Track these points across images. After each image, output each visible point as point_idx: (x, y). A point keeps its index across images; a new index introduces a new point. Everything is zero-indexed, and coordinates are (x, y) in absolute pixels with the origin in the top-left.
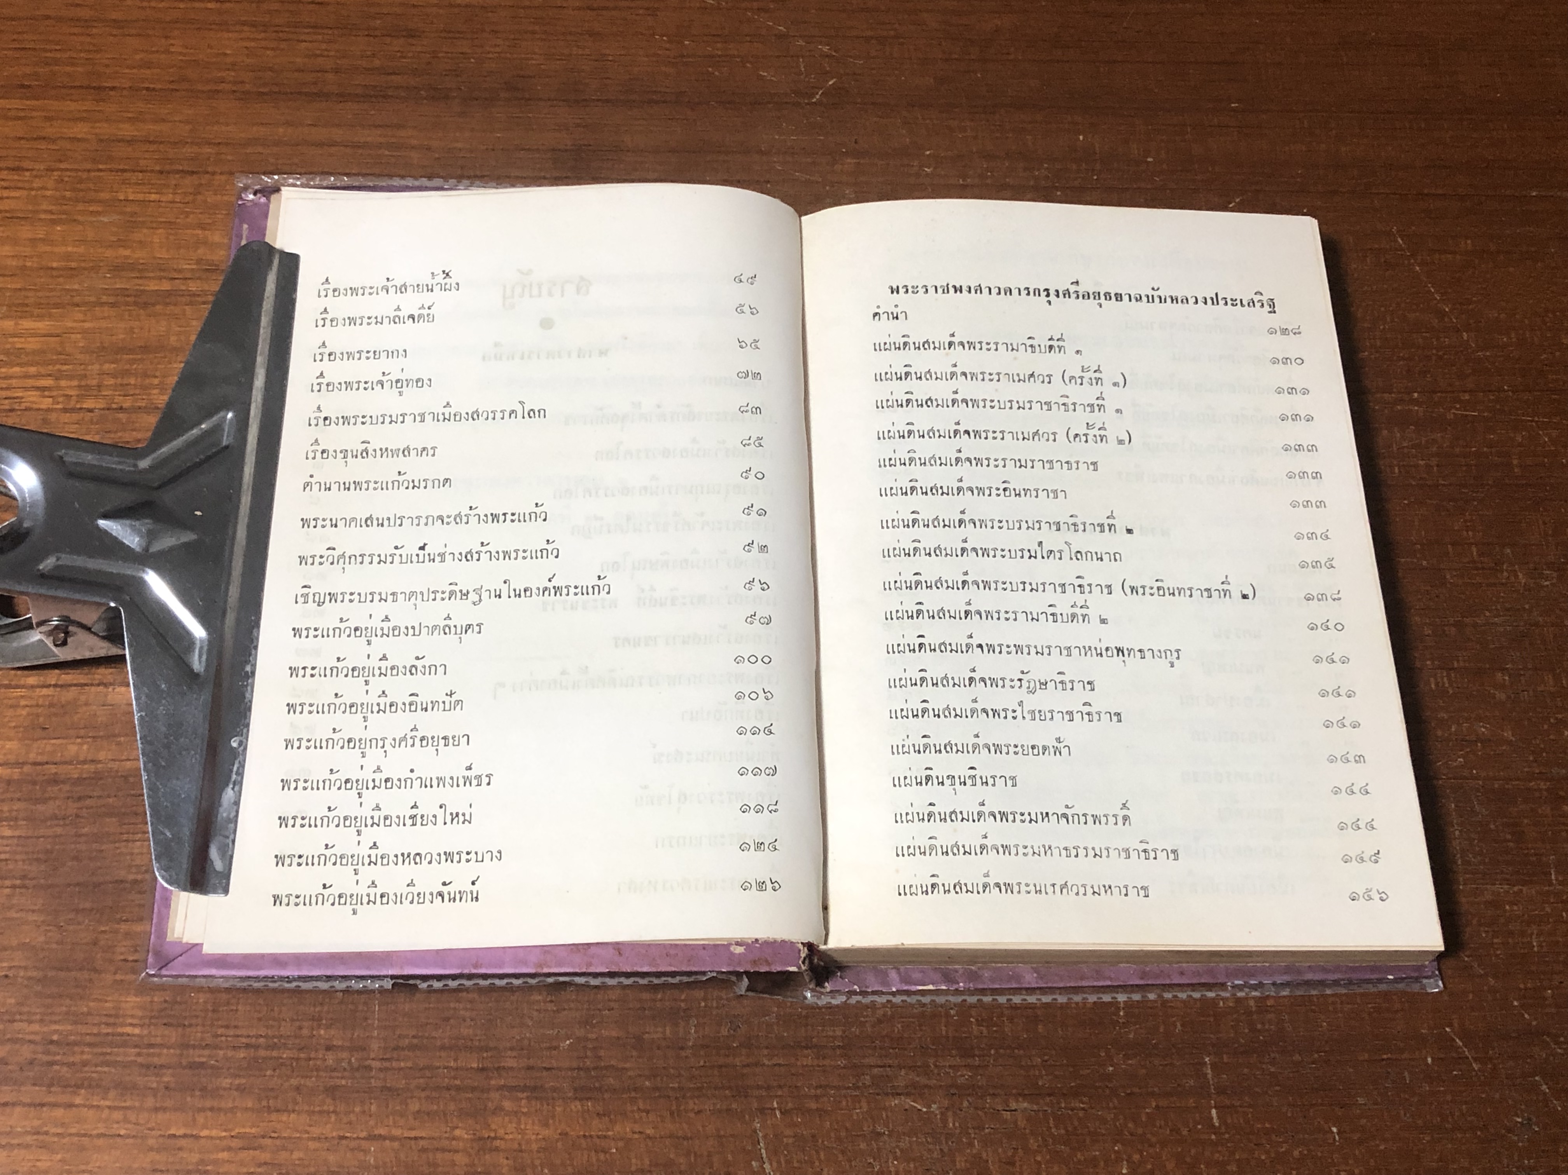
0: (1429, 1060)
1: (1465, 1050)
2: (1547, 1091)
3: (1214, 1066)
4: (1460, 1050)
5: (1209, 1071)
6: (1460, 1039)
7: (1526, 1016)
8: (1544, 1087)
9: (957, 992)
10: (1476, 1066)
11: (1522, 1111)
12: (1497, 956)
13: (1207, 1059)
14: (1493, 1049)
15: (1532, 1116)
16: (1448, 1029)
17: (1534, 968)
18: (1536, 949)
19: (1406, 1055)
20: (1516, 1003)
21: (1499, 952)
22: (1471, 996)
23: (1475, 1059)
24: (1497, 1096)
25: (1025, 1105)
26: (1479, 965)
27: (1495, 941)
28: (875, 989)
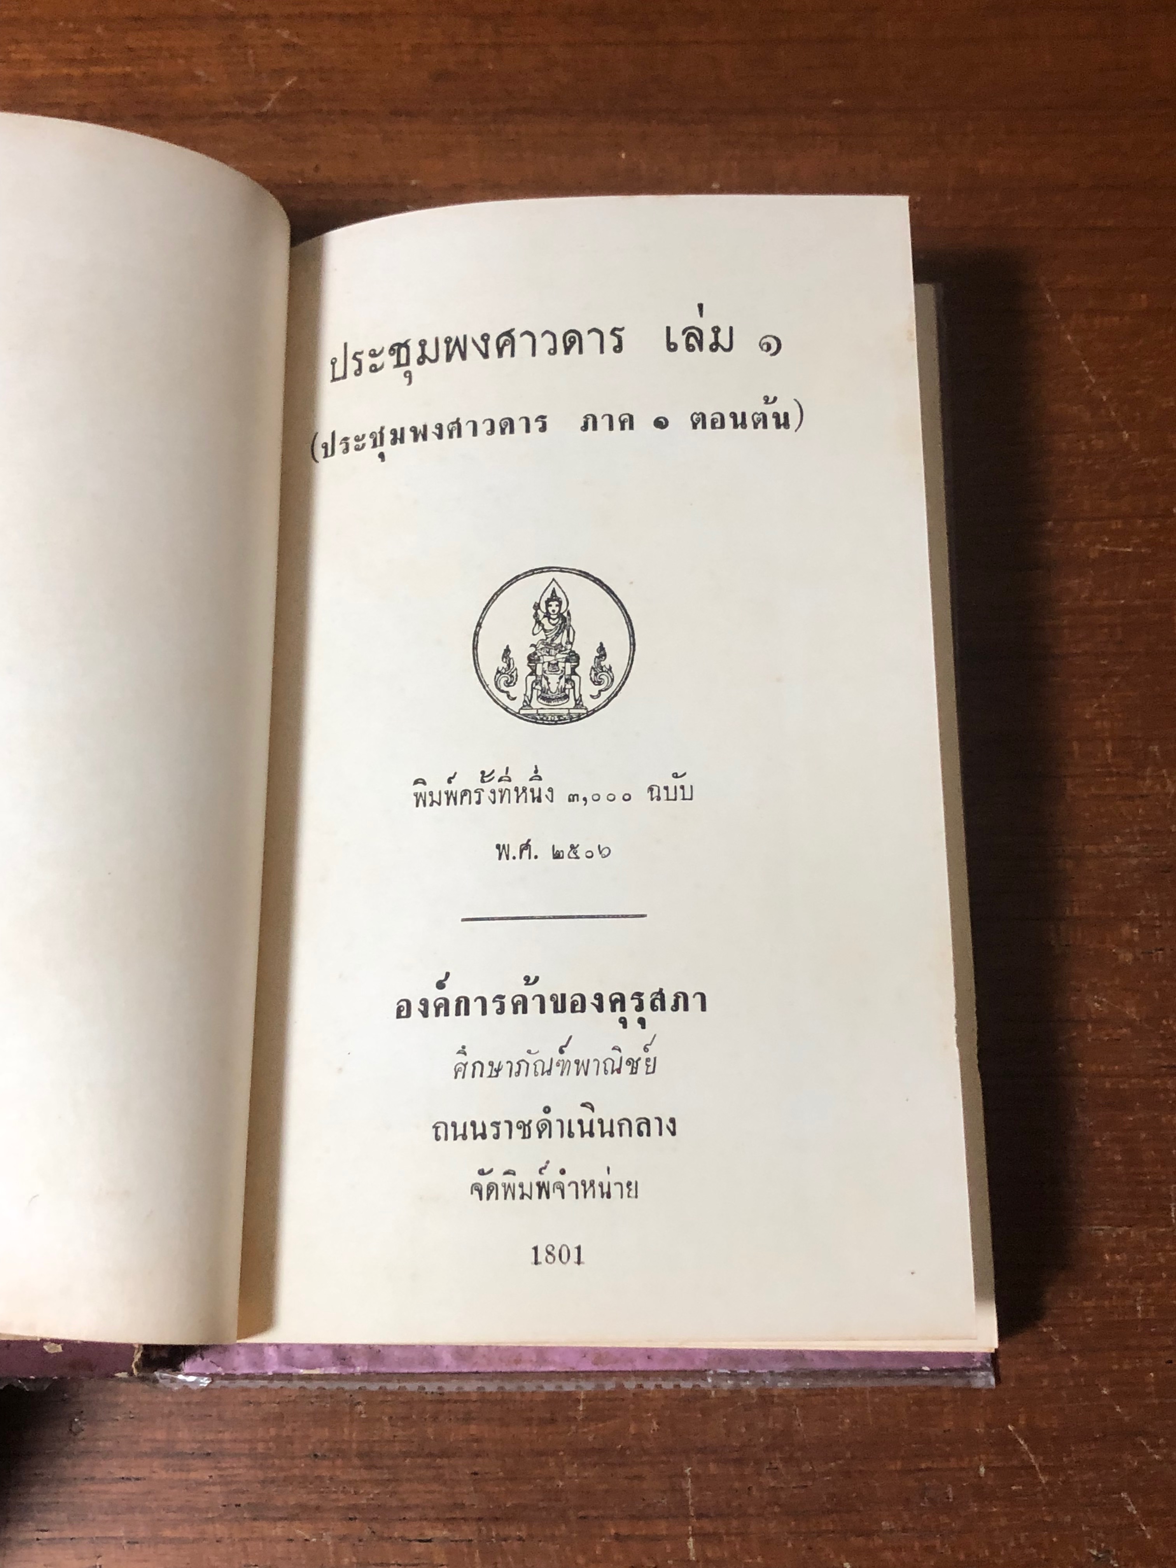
0: (982, 1470)
1: (1032, 1456)
2: (1135, 1512)
3: (696, 1477)
4: (1024, 1457)
5: (689, 1486)
6: (1026, 1441)
7: (1118, 1409)
8: (1131, 1508)
9: (352, 1377)
10: (1043, 1479)
11: (1100, 1541)
12: (1087, 1325)
13: (688, 1471)
14: (1069, 1455)
15: (1111, 1548)
16: (1010, 1428)
17: (1133, 1342)
18: (1140, 1316)
19: (953, 1463)
20: (1105, 1392)
21: (1090, 1319)
22: (1045, 1382)
23: (1043, 1469)
24: (1068, 1519)
25: (445, 1533)
26: (1060, 1340)
27: (1086, 1304)
28: (246, 1371)
